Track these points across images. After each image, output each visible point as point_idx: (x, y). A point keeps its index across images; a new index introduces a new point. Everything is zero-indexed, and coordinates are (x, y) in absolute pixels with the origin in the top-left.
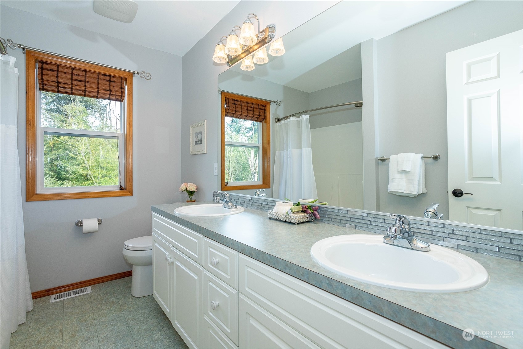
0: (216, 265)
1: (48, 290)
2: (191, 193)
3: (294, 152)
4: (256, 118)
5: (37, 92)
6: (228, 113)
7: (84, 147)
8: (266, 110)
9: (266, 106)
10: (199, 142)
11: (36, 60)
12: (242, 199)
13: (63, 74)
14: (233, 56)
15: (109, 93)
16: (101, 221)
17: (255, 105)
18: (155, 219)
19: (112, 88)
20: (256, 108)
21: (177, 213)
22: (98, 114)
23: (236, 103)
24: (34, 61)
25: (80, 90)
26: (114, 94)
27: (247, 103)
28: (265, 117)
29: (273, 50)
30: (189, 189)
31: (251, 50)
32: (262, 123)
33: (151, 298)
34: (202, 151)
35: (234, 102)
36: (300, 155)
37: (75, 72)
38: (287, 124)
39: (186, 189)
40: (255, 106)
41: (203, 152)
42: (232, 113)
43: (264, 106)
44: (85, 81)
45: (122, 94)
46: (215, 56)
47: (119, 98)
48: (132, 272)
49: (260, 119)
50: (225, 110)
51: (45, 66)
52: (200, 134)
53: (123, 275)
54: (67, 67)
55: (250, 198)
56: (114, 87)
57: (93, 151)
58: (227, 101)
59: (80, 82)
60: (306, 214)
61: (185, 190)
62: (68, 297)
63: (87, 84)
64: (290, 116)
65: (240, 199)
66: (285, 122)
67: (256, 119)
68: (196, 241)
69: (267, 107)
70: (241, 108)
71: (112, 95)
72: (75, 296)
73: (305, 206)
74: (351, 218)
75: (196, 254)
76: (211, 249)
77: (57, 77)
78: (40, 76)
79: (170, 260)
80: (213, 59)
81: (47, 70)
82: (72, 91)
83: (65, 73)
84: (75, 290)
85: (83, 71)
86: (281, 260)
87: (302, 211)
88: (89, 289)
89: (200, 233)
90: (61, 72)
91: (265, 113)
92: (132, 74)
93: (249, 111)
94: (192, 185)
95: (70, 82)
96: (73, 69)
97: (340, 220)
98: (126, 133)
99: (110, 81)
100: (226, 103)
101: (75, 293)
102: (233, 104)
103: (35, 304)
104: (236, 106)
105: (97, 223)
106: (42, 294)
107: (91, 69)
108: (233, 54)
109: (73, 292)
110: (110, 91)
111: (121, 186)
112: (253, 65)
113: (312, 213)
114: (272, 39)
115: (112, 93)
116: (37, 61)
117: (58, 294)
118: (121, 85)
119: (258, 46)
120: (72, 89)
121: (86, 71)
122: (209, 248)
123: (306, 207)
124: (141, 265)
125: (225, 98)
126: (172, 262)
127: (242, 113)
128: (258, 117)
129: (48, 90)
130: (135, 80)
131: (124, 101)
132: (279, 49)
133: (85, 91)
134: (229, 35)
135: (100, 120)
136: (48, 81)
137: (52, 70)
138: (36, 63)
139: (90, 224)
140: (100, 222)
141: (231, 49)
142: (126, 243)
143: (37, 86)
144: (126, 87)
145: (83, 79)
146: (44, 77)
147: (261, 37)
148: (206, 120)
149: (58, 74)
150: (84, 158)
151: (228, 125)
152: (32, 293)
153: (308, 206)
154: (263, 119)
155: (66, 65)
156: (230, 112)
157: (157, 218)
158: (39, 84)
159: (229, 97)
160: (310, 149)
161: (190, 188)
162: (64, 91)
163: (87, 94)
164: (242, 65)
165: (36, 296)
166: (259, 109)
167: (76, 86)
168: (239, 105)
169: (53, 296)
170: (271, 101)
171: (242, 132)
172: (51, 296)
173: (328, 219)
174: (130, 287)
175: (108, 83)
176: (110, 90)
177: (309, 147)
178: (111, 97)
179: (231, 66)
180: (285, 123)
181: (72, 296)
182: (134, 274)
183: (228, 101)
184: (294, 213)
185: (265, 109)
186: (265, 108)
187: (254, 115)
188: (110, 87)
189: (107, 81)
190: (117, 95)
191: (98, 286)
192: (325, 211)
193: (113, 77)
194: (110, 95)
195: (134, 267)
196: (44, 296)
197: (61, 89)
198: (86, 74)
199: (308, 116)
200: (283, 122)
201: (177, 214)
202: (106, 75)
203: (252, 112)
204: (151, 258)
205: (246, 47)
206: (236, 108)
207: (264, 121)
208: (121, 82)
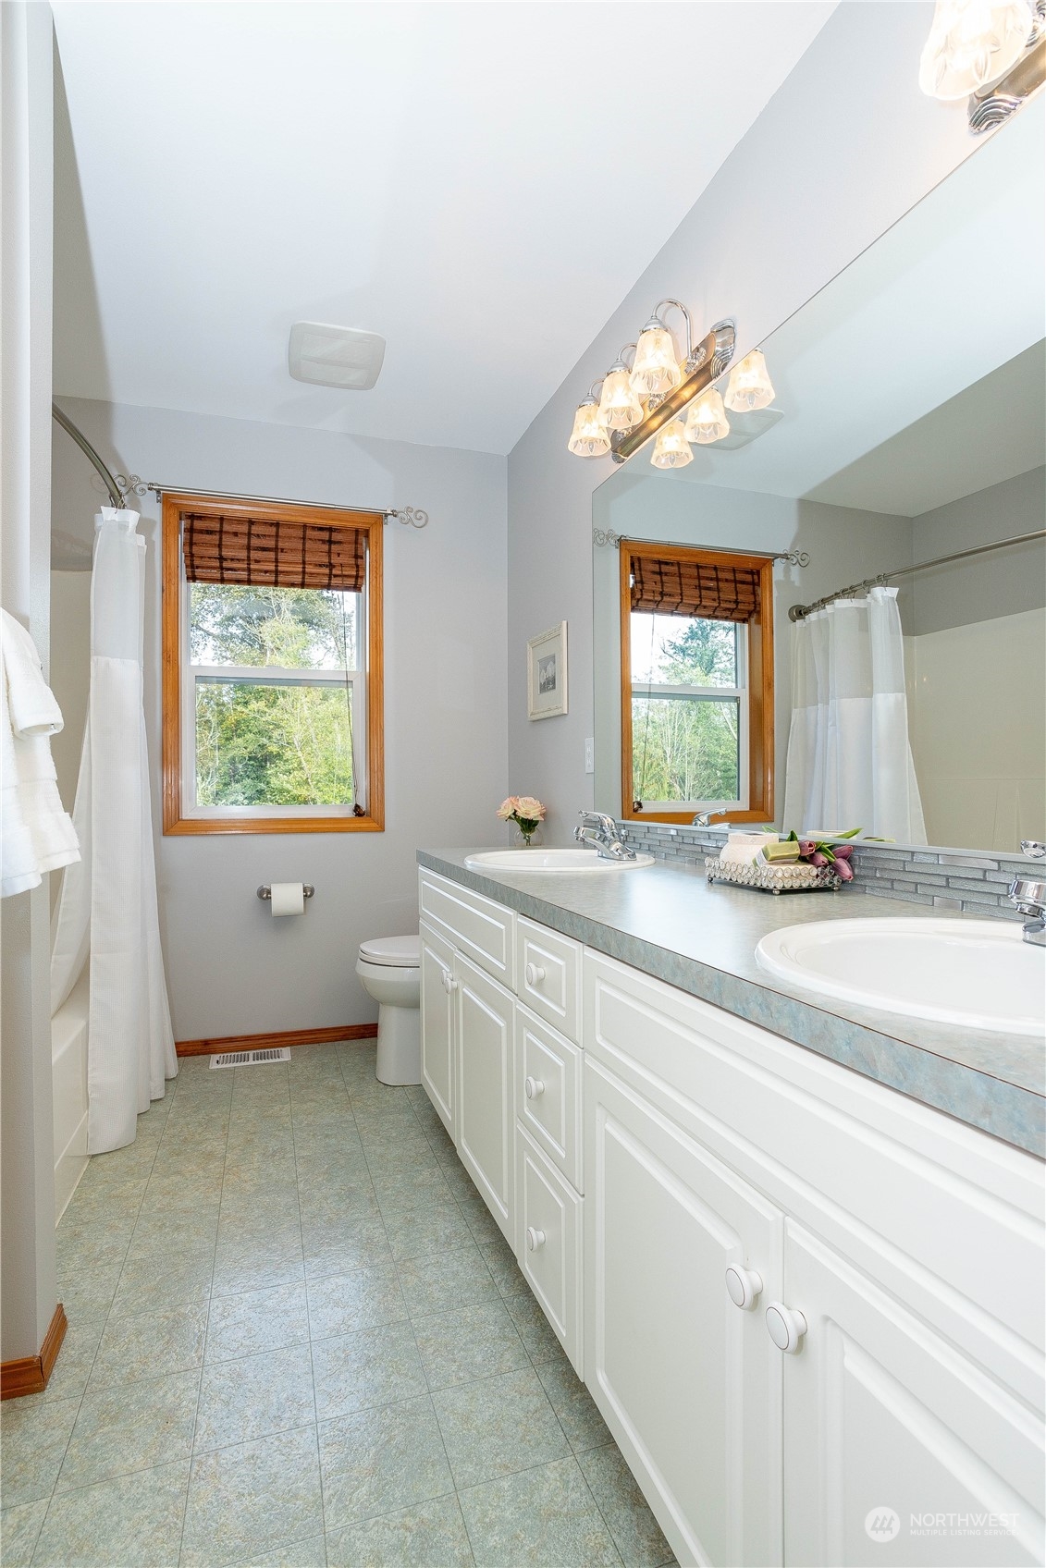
0: (540, 984)
1: (206, 1043)
2: (529, 826)
3: (848, 708)
4: (728, 609)
5: (183, 584)
6: (638, 600)
7: (299, 727)
8: (759, 585)
9: (758, 573)
10: (548, 683)
11: (181, 512)
12: (654, 837)
13: (231, 536)
14: (626, 432)
15: (327, 571)
16: (312, 891)
17: (723, 570)
18: (424, 882)
19: (335, 560)
20: (727, 580)
21: (470, 862)
22: (332, 639)
23: (665, 569)
24: (177, 516)
25: (266, 572)
26: (339, 573)
27: (698, 567)
28: (755, 607)
29: (739, 393)
30: (521, 814)
31: (673, 406)
32: (746, 626)
33: (420, 1090)
34: (557, 708)
35: (656, 568)
36: (869, 717)
37: (255, 529)
38: (826, 621)
39: (514, 814)
40: (721, 575)
41: (557, 712)
42: (650, 601)
43: (751, 573)
44: (276, 549)
45: (357, 571)
46: (573, 438)
47: (352, 581)
48: (377, 1028)
49: (742, 611)
50: (632, 594)
51: (198, 524)
52: (551, 663)
53: (362, 1031)
54: (239, 521)
55: (673, 832)
56: (339, 555)
57: (319, 737)
58: (636, 567)
59: (264, 553)
60: (809, 866)
61: (513, 816)
62: (243, 1064)
63: (281, 556)
64: (837, 595)
65: (648, 835)
66: (819, 616)
67: (728, 614)
68: (503, 927)
69: (762, 573)
70: (681, 584)
71: (335, 576)
72: (257, 1062)
73: (807, 844)
74: (948, 878)
75: (502, 962)
76: (531, 946)
77: (220, 546)
78: (188, 549)
79: (450, 984)
80: (570, 447)
81: (201, 532)
82: (249, 575)
83: (236, 534)
84: (258, 1051)
85: (272, 524)
86: (665, 953)
87: (803, 859)
88: (286, 1054)
89: (509, 905)
90: (227, 533)
91: (754, 593)
92: (380, 518)
93: (704, 592)
94: (531, 803)
95: (243, 554)
96: (251, 522)
97: (917, 884)
98: (368, 670)
99: (330, 542)
100: (634, 574)
101: (257, 1057)
102: (654, 573)
103: (181, 1066)
104: (665, 578)
105: (302, 894)
106: (195, 1048)
107: (287, 518)
108: (623, 427)
109: (254, 1054)
110: (331, 566)
111: (357, 807)
112: (688, 449)
113: (830, 863)
114: (726, 364)
115: (334, 572)
116: (183, 517)
117: (226, 1055)
118: (356, 549)
119: (694, 387)
120: (249, 570)
121: (277, 525)
122: (526, 941)
123: (810, 845)
124: (398, 1006)
125: (632, 557)
126: (456, 990)
127: (682, 599)
128: (732, 606)
129: (203, 579)
130: (389, 532)
131: (363, 588)
132: (755, 389)
133: (277, 572)
134: (608, 374)
135: (336, 653)
136: (202, 557)
137: (209, 532)
138: (181, 519)
139: (287, 897)
140: (308, 894)
141: (616, 412)
142: (363, 947)
143: (183, 573)
144: (368, 552)
145: (271, 543)
146: (195, 549)
147: (697, 364)
148: (565, 622)
149: (221, 539)
150: (300, 754)
151: (675, 647)
152: (176, 1044)
153: (817, 844)
154: (750, 613)
155: (238, 515)
156: (645, 597)
157: (431, 882)
158: (187, 567)
159: (642, 555)
160: (902, 696)
161: (523, 810)
162: (234, 576)
163: (281, 578)
164: (656, 453)
165: (186, 1050)
166: (735, 581)
167: (257, 561)
168: (673, 575)
169: (215, 1057)
170: (777, 556)
171: (721, 666)
172: (212, 1056)
173: (882, 884)
174: (375, 1061)
175: (326, 547)
176: (331, 564)
177: (897, 690)
178: (334, 581)
179: (623, 460)
180: (819, 620)
181: (251, 1062)
182: (382, 1032)
183: (640, 566)
184: (774, 860)
185: (756, 581)
186: (756, 577)
187: (719, 603)
188: (330, 556)
189: (324, 542)
190: (345, 576)
191: (305, 1049)
192: (872, 858)
193: (338, 530)
194: (330, 576)
195: (382, 1009)
196: (198, 1054)
197: (227, 574)
198: (277, 532)
199: (892, 592)
200: (813, 616)
201: (471, 865)
202: (321, 529)
203: (714, 595)
204: (417, 986)
205: (658, 400)
206: (662, 586)
207: (753, 620)
208: (356, 543)
